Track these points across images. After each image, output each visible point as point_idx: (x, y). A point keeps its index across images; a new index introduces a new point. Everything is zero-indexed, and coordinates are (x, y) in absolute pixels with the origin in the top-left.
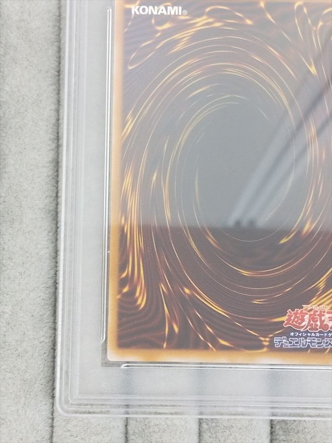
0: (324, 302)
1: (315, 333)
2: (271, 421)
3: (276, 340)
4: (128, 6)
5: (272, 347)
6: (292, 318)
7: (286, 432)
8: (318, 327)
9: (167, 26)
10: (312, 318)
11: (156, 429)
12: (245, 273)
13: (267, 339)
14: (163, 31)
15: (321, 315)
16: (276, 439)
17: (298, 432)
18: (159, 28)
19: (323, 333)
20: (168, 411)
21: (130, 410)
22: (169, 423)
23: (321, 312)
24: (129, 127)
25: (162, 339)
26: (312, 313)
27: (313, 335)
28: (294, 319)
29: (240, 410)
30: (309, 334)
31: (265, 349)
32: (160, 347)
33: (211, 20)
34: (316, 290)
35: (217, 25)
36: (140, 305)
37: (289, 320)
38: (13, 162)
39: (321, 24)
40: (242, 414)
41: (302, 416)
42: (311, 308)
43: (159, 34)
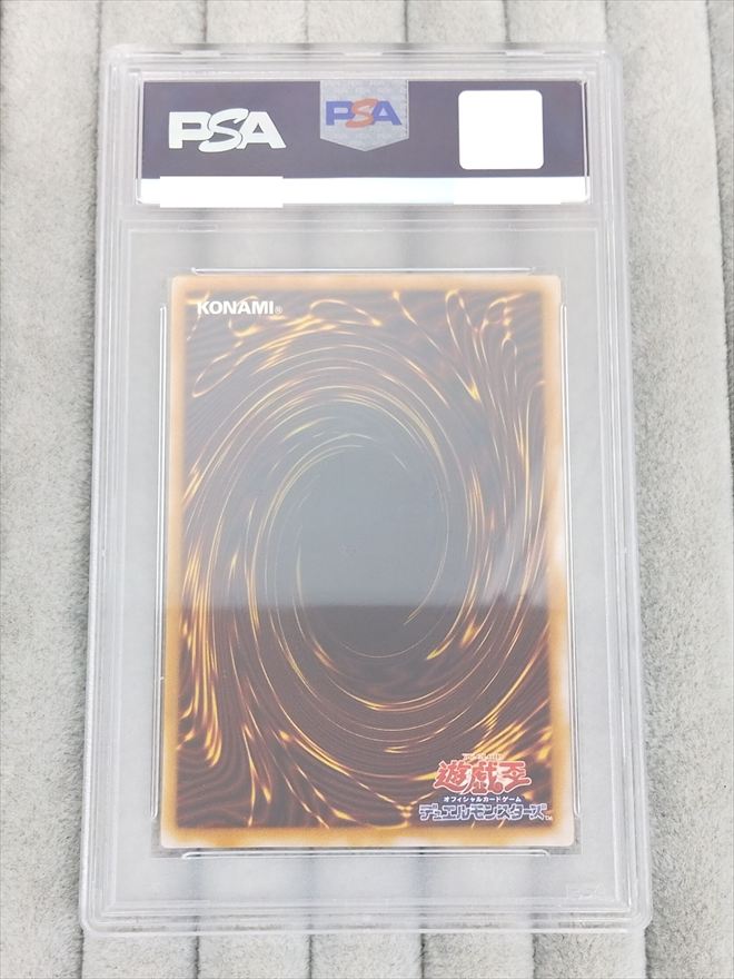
0: (495, 749)
1: (482, 797)
2: (423, 935)
3: (423, 809)
4: (191, 302)
5: (415, 820)
6: (447, 775)
7: (444, 951)
8: (486, 788)
9: (251, 331)
10: (478, 774)
11: (240, 953)
12: (374, 706)
13: (409, 808)
14: (245, 338)
15: (491, 769)
16: (429, 964)
17: (461, 952)
18: (239, 335)
19: (495, 796)
20: (256, 925)
21: (202, 924)
22: (260, 942)
23: (490, 763)
24: (194, 485)
25: (247, 812)
26: (477, 765)
27: (479, 800)
28: (450, 775)
29: (367, 920)
30: (473, 799)
31: (405, 824)
32: (243, 825)
33: (318, 321)
34: (483, 730)
35: (328, 327)
36: (211, 760)
37: (442, 777)
38: (17, 542)
39: (485, 323)
40: (371, 927)
41: (465, 926)
42: (475, 758)
43: (239, 344)
